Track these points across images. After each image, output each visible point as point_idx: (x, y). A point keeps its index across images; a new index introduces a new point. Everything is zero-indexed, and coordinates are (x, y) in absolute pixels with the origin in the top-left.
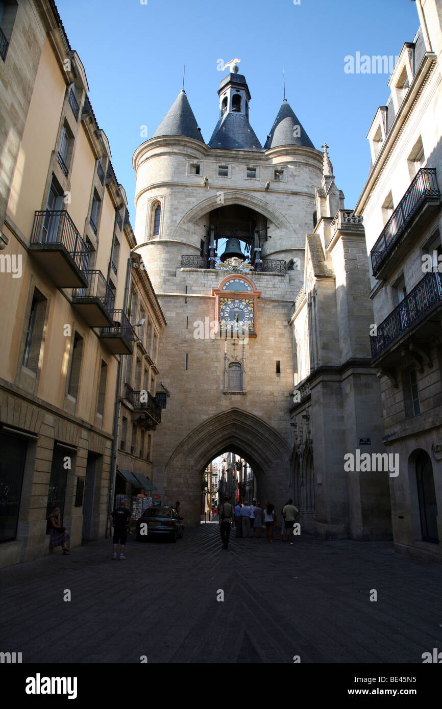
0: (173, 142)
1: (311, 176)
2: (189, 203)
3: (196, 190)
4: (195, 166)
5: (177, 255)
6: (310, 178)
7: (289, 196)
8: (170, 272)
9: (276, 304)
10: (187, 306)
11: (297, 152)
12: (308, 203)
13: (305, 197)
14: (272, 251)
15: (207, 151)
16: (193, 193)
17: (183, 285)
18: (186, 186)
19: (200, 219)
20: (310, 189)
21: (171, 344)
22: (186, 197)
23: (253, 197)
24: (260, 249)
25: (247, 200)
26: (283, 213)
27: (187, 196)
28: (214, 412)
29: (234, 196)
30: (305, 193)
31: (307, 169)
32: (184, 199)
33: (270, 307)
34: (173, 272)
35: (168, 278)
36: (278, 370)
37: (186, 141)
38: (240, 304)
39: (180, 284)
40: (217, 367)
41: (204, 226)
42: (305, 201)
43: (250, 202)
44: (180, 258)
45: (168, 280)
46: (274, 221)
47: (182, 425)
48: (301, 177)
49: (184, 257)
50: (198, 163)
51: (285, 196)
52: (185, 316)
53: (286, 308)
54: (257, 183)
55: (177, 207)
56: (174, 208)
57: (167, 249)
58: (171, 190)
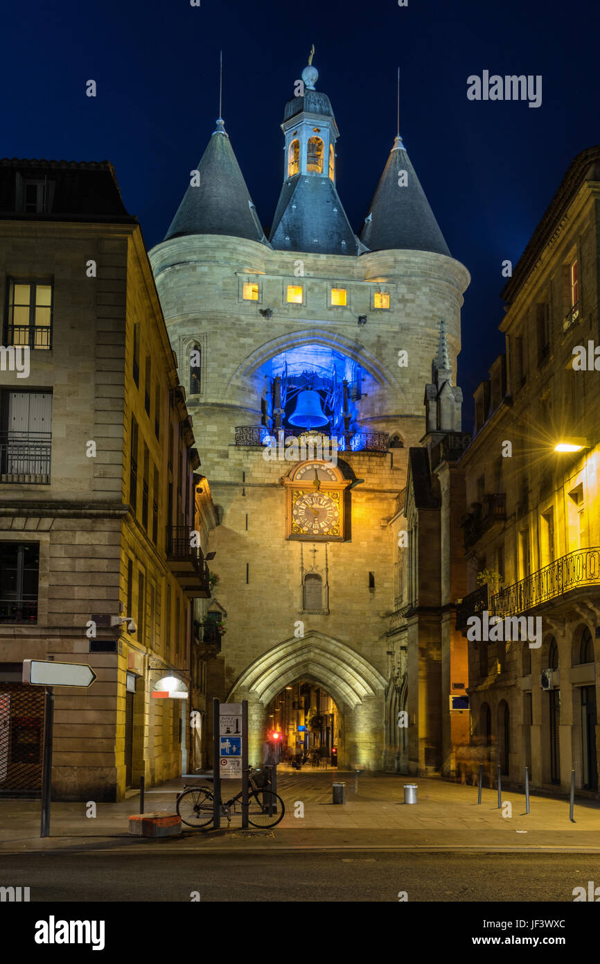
2: (243, 346)
5: (229, 426)
6: (430, 303)
7: (396, 333)
8: (218, 452)
9: (372, 496)
10: (245, 500)
12: (425, 345)
13: (420, 335)
16: (249, 330)
17: (238, 470)
18: (238, 319)
20: (429, 321)
21: (225, 550)
22: (239, 337)
23: (340, 337)
25: (331, 341)
27: (240, 335)
28: (285, 636)
29: (311, 334)
32: (235, 340)
33: (363, 500)
34: (224, 451)
35: (217, 460)
36: (372, 584)
38: (320, 499)
39: (235, 469)
40: (289, 580)
41: (266, 376)
42: (420, 341)
43: (336, 342)
44: (233, 431)
45: (218, 463)
47: (244, 651)
48: (416, 303)
49: (238, 429)
50: (256, 281)
51: (391, 333)
52: (243, 512)
53: (386, 502)
54: (347, 313)
55: (226, 352)
56: (222, 355)
57: (214, 418)
58: (215, 325)
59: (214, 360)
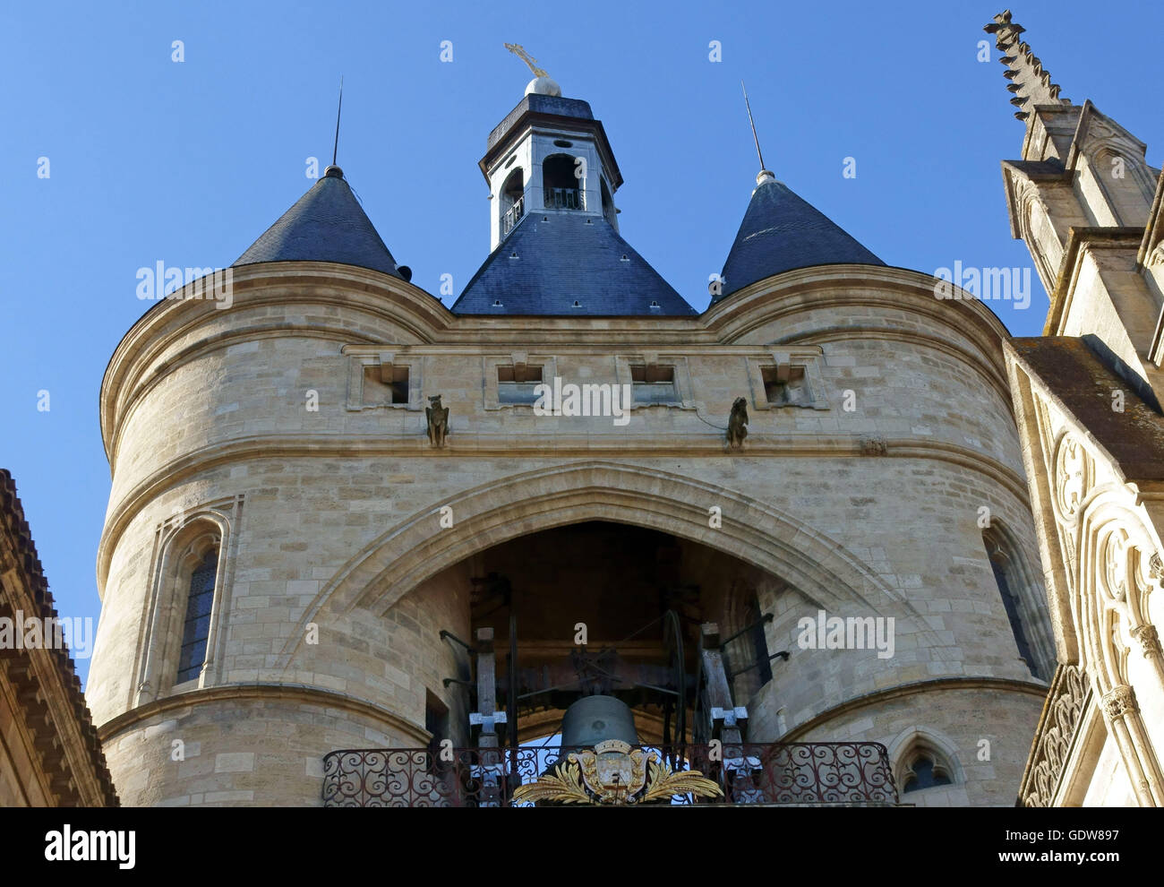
0: (281, 290)
1: (940, 380)
2: (358, 520)
3: (394, 468)
4: (387, 375)
5: (300, 755)
6: (934, 387)
7: (847, 464)
11: (854, 292)
13: (925, 465)
14: (807, 715)
15: (441, 327)
16: (381, 479)
18: (346, 453)
19: (418, 593)
20: (943, 427)
22: (346, 498)
23: (670, 480)
24: (742, 712)
25: (645, 498)
26: (834, 531)
27: (347, 494)
29: (580, 484)
30: (925, 446)
31: (911, 355)
32: (334, 508)
37: (342, 282)
41: (443, 634)
42: (929, 479)
43: (660, 501)
44: (313, 768)
46: (793, 578)
48: (893, 385)
49: (334, 760)
50: (402, 362)
51: (831, 465)
54: (681, 418)
55: (303, 540)
56: (286, 547)
57: (243, 728)
58: (269, 475)
59: (259, 561)
